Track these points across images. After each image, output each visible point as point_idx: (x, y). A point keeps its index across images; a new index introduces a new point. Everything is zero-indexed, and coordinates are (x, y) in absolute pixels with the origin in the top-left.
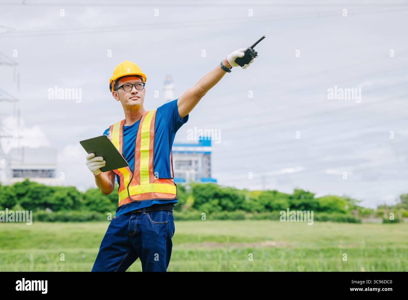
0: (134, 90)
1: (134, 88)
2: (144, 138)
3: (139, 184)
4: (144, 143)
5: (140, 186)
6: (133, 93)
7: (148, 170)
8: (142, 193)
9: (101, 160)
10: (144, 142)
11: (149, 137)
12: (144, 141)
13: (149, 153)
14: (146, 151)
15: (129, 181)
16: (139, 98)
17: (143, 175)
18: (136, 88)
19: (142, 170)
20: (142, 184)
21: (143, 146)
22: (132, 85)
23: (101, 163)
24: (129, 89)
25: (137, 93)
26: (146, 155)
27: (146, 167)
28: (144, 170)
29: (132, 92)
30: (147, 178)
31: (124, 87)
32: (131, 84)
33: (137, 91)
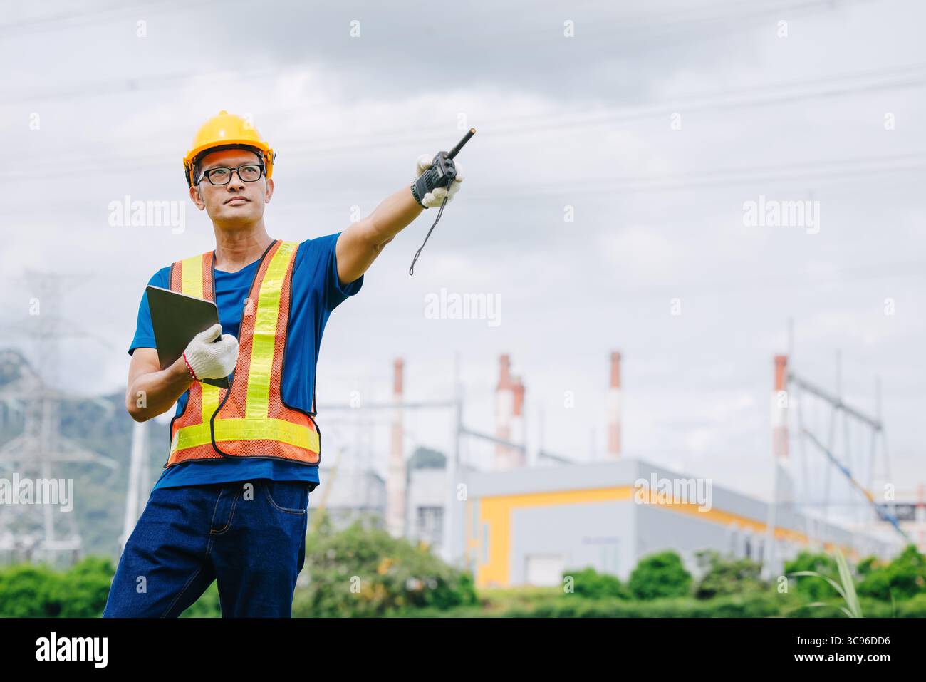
0: (235, 182)
1: (235, 176)
2: (265, 305)
3: (243, 415)
4: (265, 318)
5: (243, 419)
6: (232, 190)
7: (268, 384)
8: (248, 439)
10: (265, 315)
11: (278, 303)
12: (264, 313)
13: (272, 343)
14: (266, 338)
15: (217, 406)
16: (248, 200)
17: (255, 395)
18: (240, 178)
19: (255, 383)
20: (249, 417)
21: (262, 326)
22: (231, 170)
24: (222, 180)
25: (242, 188)
26: (266, 348)
27: (264, 376)
28: (260, 383)
29: (229, 186)
30: (262, 403)
31: (212, 174)
32: (227, 166)
33: (242, 184)
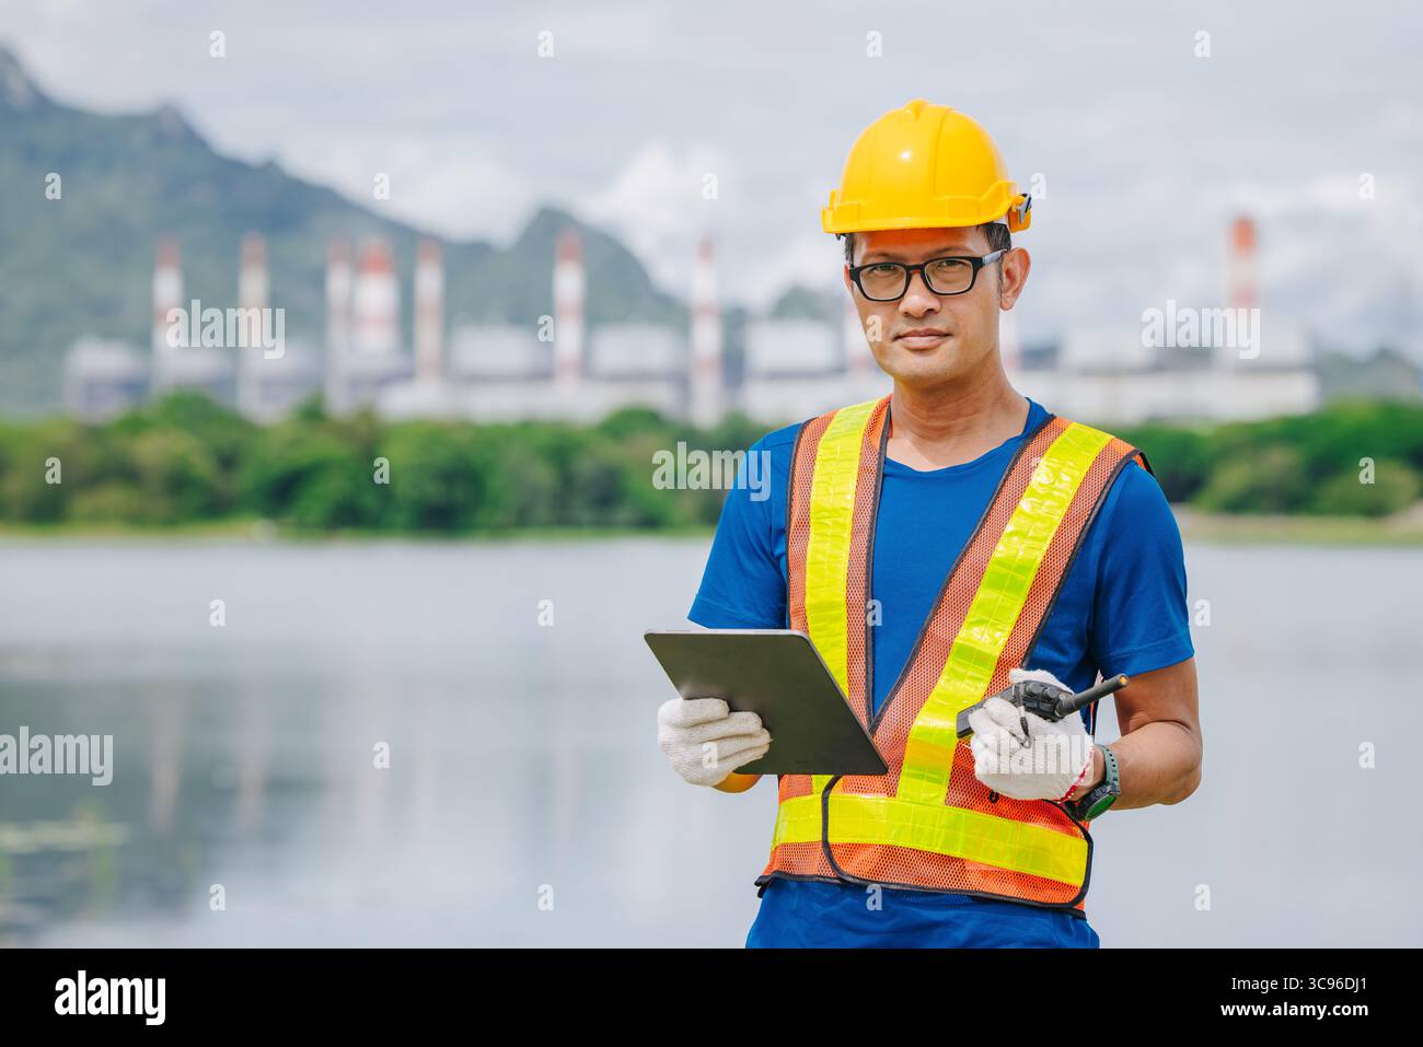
0: (917, 296)
1: (917, 280)
3: (891, 790)
6: (913, 315)
9: (750, 731)
16: (945, 335)
18: (927, 286)
20: (906, 796)
22: (908, 269)
23: (746, 743)
24: (891, 287)
25: (930, 312)
29: (906, 307)
33: (933, 303)
